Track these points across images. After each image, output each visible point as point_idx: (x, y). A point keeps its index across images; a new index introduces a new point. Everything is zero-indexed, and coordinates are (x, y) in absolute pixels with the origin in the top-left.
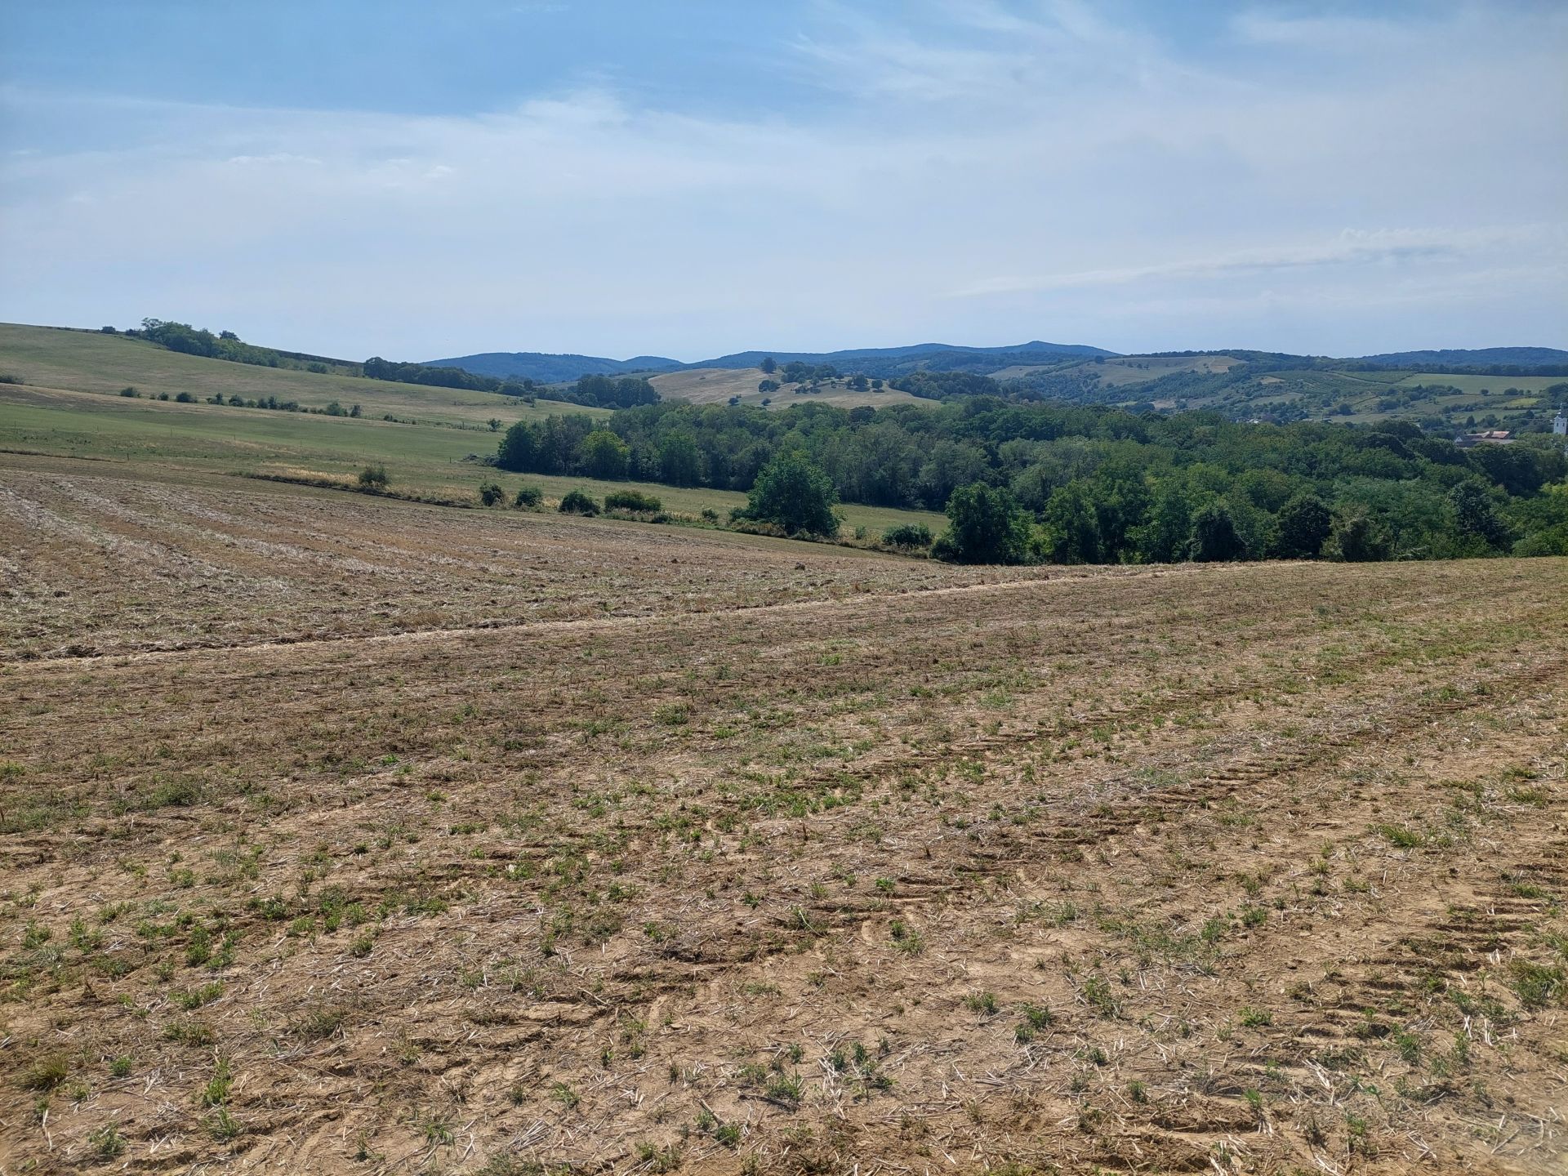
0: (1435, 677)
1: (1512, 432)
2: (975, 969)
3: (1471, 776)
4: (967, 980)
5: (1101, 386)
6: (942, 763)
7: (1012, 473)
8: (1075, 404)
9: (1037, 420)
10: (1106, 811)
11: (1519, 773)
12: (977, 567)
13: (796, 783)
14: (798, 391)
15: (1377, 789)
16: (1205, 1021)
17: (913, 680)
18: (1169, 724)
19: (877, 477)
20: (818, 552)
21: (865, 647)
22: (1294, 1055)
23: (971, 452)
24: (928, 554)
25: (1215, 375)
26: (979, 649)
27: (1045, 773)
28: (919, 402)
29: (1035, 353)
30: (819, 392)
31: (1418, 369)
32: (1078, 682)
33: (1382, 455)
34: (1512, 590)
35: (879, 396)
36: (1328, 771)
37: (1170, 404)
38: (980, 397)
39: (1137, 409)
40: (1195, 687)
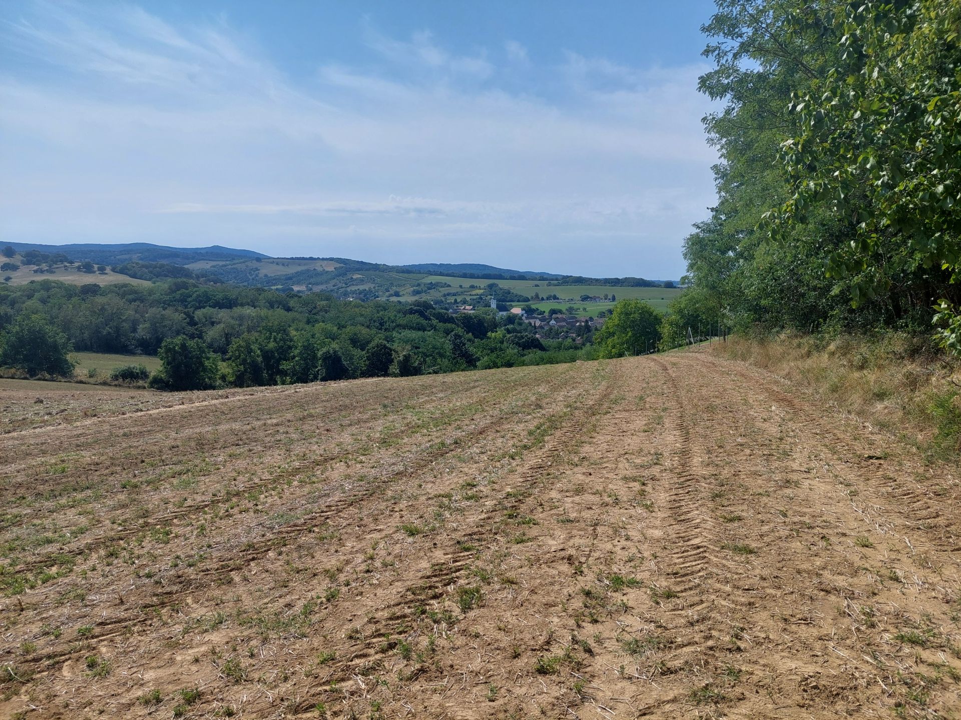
0: (436, 437)
1: (474, 307)
2: (150, 675)
3: (447, 490)
4: (142, 685)
5: (260, 275)
6: (141, 533)
7: (204, 329)
8: (244, 286)
9: (220, 296)
10: (251, 546)
11: (469, 485)
12: (180, 393)
13: (18, 568)
14: (36, 271)
15: (403, 504)
16: (297, 668)
17: (124, 477)
18: (296, 483)
19: (105, 333)
20: (57, 389)
21: (87, 457)
22: (348, 672)
23: (175, 316)
24: (146, 385)
25: (327, 272)
26: (176, 449)
27: (213, 528)
28: (135, 282)
29: (216, 253)
30: (54, 272)
31: (430, 273)
32: (241, 464)
33: (415, 319)
34: (474, 387)
35: (104, 277)
36: (379, 498)
37: (303, 288)
38: (179, 280)
39: (283, 290)
40: (313, 458)
